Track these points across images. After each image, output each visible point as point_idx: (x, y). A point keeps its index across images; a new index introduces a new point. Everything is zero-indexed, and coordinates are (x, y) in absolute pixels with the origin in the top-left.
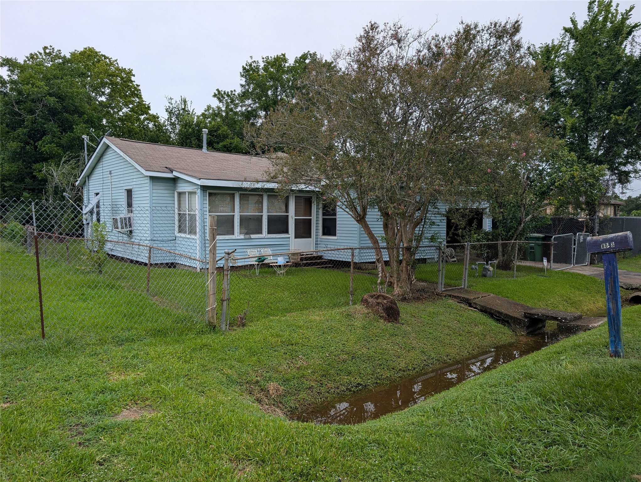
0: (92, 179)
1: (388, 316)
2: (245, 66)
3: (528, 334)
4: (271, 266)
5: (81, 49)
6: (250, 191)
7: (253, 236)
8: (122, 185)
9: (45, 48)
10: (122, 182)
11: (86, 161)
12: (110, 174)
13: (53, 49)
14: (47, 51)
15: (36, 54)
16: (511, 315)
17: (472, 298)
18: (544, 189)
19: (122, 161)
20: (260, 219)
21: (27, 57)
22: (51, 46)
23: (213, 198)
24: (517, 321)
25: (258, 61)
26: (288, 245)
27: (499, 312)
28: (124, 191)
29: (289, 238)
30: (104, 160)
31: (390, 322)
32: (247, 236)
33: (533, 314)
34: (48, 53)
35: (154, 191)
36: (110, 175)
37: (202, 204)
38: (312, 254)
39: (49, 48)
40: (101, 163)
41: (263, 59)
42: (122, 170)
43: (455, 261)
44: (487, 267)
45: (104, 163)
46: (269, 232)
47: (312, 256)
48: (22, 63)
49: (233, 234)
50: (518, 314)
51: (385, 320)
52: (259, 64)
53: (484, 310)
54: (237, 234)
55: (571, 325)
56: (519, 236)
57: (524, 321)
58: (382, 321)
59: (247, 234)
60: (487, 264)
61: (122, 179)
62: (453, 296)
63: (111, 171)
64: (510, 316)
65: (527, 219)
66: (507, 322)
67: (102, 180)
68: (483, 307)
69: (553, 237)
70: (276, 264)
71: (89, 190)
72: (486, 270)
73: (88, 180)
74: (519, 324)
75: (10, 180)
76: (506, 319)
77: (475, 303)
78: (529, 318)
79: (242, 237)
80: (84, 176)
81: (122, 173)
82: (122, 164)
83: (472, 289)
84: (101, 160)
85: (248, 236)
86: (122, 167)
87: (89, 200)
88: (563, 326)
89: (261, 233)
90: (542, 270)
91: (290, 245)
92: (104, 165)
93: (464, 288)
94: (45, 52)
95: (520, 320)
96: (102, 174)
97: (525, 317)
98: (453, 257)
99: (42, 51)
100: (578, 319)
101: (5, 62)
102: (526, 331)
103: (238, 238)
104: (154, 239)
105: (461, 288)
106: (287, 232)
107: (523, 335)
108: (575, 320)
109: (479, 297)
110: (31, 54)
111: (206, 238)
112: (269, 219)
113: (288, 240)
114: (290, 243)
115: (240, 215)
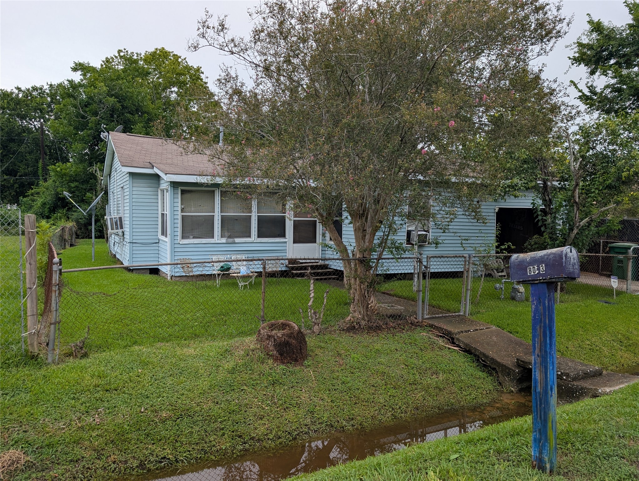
0: (111, 177)
3: (521, 390)
4: (235, 276)
5: (152, 50)
7: (237, 240)
8: (120, 183)
9: (119, 51)
10: (120, 180)
12: (116, 171)
13: (127, 51)
14: (122, 54)
15: (112, 58)
16: (499, 360)
17: (456, 331)
20: (247, 219)
21: (103, 62)
22: (125, 49)
23: (187, 196)
24: (506, 370)
26: (284, 251)
27: (484, 355)
28: (121, 189)
29: (286, 242)
32: (230, 240)
33: (527, 363)
34: (122, 56)
35: (134, 189)
36: (116, 173)
37: (173, 203)
38: (317, 262)
39: (123, 51)
40: (114, 161)
44: (517, 287)
46: (259, 236)
47: (318, 264)
48: (100, 67)
49: (213, 237)
50: (509, 361)
53: (468, 351)
54: (217, 238)
55: (574, 385)
57: (514, 371)
59: (229, 237)
61: (120, 176)
64: (497, 361)
65: (581, 223)
66: (494, 369)
67: (114, 178)
68: (466, 345)
69: (632, 249)
70: (239, 275)
71: (110, 189)
74: (509, 374)
75: (76, 181)
76: (493, 366)
77: (458, 339)
78: (523, 367)
79: (224, 240)
80: (106, 175)
81: (120, 170)
84: (114, 158)
85: (232, 240)
87: (110, 199)
88: (563, 386)
89: (249, 236)
91: (287, 251)
93: (464, 315)
94: (119, 55)
95: (509, 369)
97: (518, 365)
99: (117, 55)
100: (592, 377)
101: (79, 67)
102: (517, 387)
103: (219, 242)
104: (134, 241)
105: (460, 315)
106: (283, 235)
107: (512, 391)
108: (585, 377)
109: (469, 331)
110: (107, 58)
111: (176, 242)
112: (261, 220)
113: (285, 245)
114: (287, 249)
115: (222, 216)
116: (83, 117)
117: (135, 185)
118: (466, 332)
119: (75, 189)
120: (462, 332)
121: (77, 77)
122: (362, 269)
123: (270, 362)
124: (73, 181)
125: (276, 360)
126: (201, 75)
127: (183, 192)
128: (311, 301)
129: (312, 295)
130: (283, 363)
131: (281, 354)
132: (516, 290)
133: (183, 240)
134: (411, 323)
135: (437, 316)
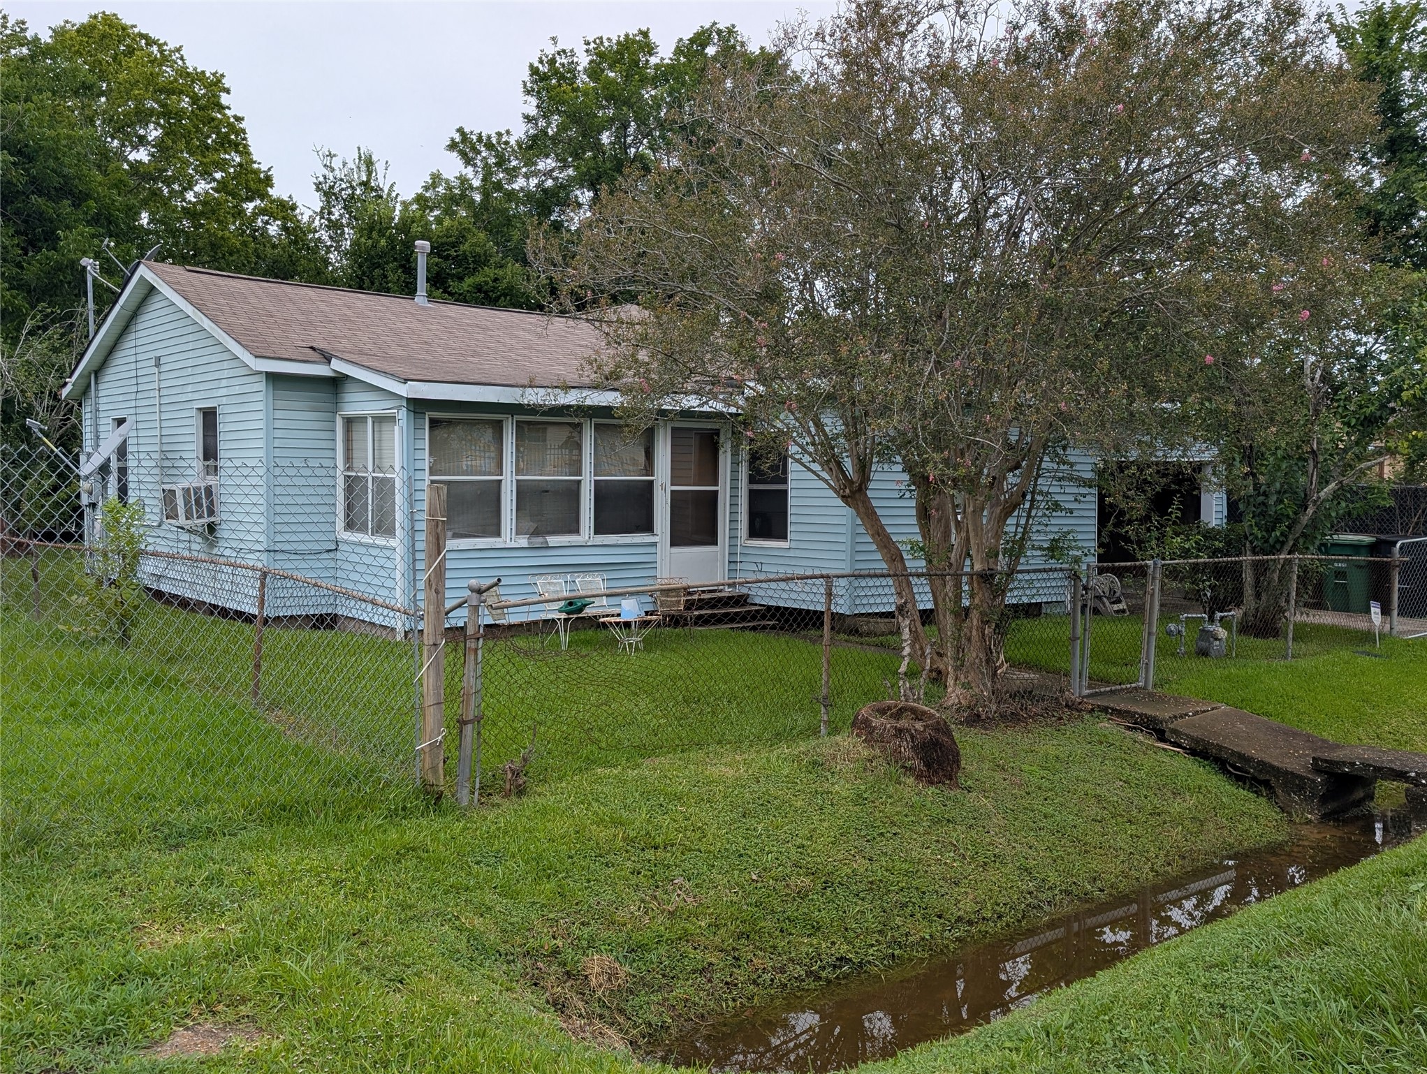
0: (107, 379)
1: (928, 766)
2: (536, 64)
3: (1325, 818)
4: (603, 623)
6: (544, 414)
7: (553, 540)
8: (190, 396)
10: (190, 388)
11: (92, 328)
12: (158, 365)
16: (1276, 764)
17: (1166, 715)
18: (1372, 408)
19: (191, 329)
20: (573, 491)
23: (442, 433)
24: (1293, 782)
25: (572, 51)
26: (652, 565)
27: (1241, 757)
28: (194, 413)
29: (655, 545)
30: (140, 327)
31: (932, 783)
32: (538, 541)
33: (1337, 763)
35: (279, 414)
36: (156, 370)
37: (412, 451)
40: (132, 336)
41: (588, 43)
42: (191, 354)
43: (1123, 611)
44: (1211, 628)
45: (139, 334)
46: (598, 530)
49: (498, 534)
50: (1295, 761)
51: (919, 777)
52: (575, 60)
53: (1201, 751)
54: (510, 536)
56: (1301, 541)
57: (1313, 781)
58: (910, 780)
59: (536, 533)
60: (1211, 620)
61: (190, 380)
62: (1113, 709)
63: (158, 359)
64: (1273, 767)
65: (1322, 494)
66: (1266, 784)
67: (134, 381)
69: (1398, 545)
70: (618, 620)
71: (97, 410)
72: (1208, 636)
73: (96, 383)
74: (1301, 788)
76: (1262, 777)
77: (1175, 731)
78: (1326, 773)
79: (523, 541)
80: (86, 373)
81: (190, 363)
82: (191, 337)
83: (1166, 690)
84: (132, 328)
85: (540, 539)
86: (191, 346)
87: (98, 438)
90: (1366, 637)
91: (658, 565)
92: (140, 342)
93: (1145, 688)
95: (1301, 778)
96: (133, 366)
97: (1317, 770)
98: (1119, 601)
102: (1319, 811)
103: (513, 544)
104: (278, 547)
105: (1138, 688)
106: (649, 528)
107: (1310, 821)
109: (1184, 715)
112: (602, 493)
113: (652, 550)
114: (658, 559)
115: (518, 481)
117: (282, 404)
118: (1180, 717)
120: (1175, 717)
127: (434, 425)
129: (907, 650)
134: (1067, 706)
135: (1102, 690)
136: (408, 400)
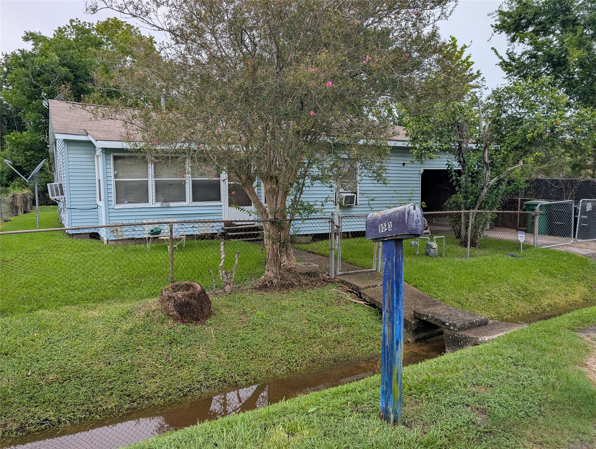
5: (104, 19)
7: (172, 204)
8: (60, 150)
9: (72, 21)
13: (79, 21)
14: (74, 24)
15: (65, 28)
17: (363, 286)
20: (182, 185)
21: (56, 31)
22: (77, 19)
23: (119, 162)
26: (220, 214)
28: (61, 156)
29: (221, 206)
32: (165, 204)
33: (421, 315)
34: (74, 26)
35: (70, 156)
37: (106, 168)
38: (253, 224)
39: (76, 20)
44: (431, 243)
46: (194, 200)
47: (254, 226)
48: (52, 37)
49: (147, 201)
50: (410, 311)
53: (373, 305)
54: (152, 202)
55: (459, 335)
57: (410, 323)
59: (165, 201)
65: (491, 182)
68: (371, 299)
74: (406, 326)
75: (32, 150)
77: (364, 294)
78: (419, 319)
79: (159, 205)
88: (450, 335)
89: (185, 200)
91: (223, 214)
93: (375, 271)
94: (72, 25)
95: (407, 321)
97: (415, 318)
99: (69, 25)
100: (477, 326)
101: (29, 37)
102: (414, 337)
103: (154, 206)
104: (72, 207)
105: (372, 271)
106: (219, 199)
107: (409, 342)
108: (471, 327)
109: (376, 286)
110: (59, 28)
111: (110, 207)
112: (195, 185)
113: (220, 208)
114: (223, 212)
115: (156, 181)
116: (36, 87)
117: (70, 152)
118: (373, 287)
119: (31, 157)
120: (369, 287)
121: (29, 46)
122: (274, 230)
123: (171, 321)
124: (29, 149)
125: (176, 320)
126: (155, 45)
127: (116, 158)
128: (222, 262)
129: (223, 256)
130: (184, 323)
131: (181, 315)
132: (429, 246)
133: (117, 205)
134: (323, 280)
135: (350, 272)
136: (102, 148)
